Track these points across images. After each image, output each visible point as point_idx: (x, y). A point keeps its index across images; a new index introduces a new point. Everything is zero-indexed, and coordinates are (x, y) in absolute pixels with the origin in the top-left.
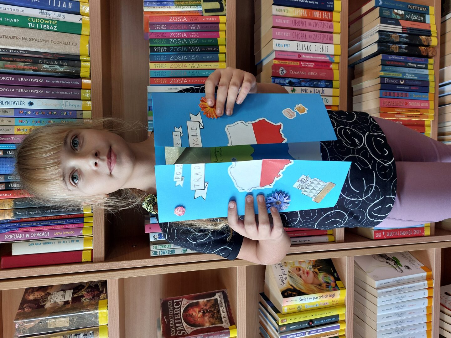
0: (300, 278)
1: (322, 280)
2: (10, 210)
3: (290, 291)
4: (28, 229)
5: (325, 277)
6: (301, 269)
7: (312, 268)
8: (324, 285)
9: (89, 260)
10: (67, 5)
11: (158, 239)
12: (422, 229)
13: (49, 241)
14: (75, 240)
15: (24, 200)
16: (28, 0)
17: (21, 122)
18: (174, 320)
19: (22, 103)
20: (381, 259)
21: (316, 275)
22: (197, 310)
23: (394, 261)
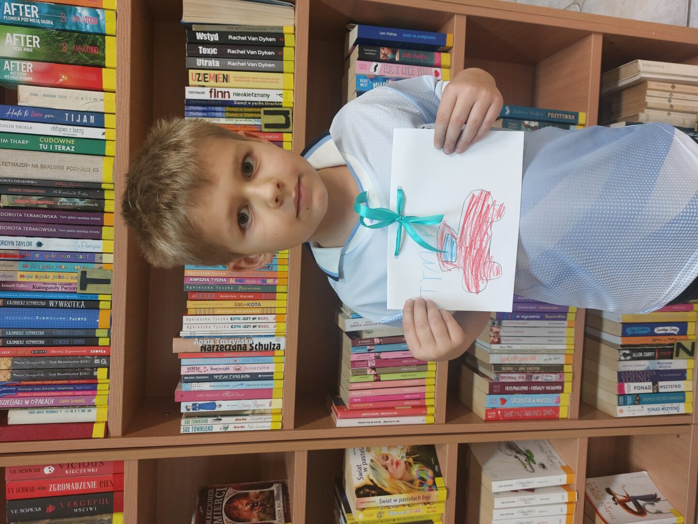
0: (385, 470)
1: (416, 476)
2: (7, 371)
3: (368, 489)
4: (28, 395)
5: (421, 470)
6: (390, 458)
7: (405, 457)
8: (417, 482)
9: (102, 435)
10: (88, 119)
11: (191, 411)
12: (556, 409)
13: (53, 410)
14: (86, 409)
15: (25, 359)
16: (41, 115)
17: (25, 266)
18: (213, 511)
19: (29, 243)
20: (509, 452)
21: (409, 467)
22: (245, 502)
23: (527, 456)
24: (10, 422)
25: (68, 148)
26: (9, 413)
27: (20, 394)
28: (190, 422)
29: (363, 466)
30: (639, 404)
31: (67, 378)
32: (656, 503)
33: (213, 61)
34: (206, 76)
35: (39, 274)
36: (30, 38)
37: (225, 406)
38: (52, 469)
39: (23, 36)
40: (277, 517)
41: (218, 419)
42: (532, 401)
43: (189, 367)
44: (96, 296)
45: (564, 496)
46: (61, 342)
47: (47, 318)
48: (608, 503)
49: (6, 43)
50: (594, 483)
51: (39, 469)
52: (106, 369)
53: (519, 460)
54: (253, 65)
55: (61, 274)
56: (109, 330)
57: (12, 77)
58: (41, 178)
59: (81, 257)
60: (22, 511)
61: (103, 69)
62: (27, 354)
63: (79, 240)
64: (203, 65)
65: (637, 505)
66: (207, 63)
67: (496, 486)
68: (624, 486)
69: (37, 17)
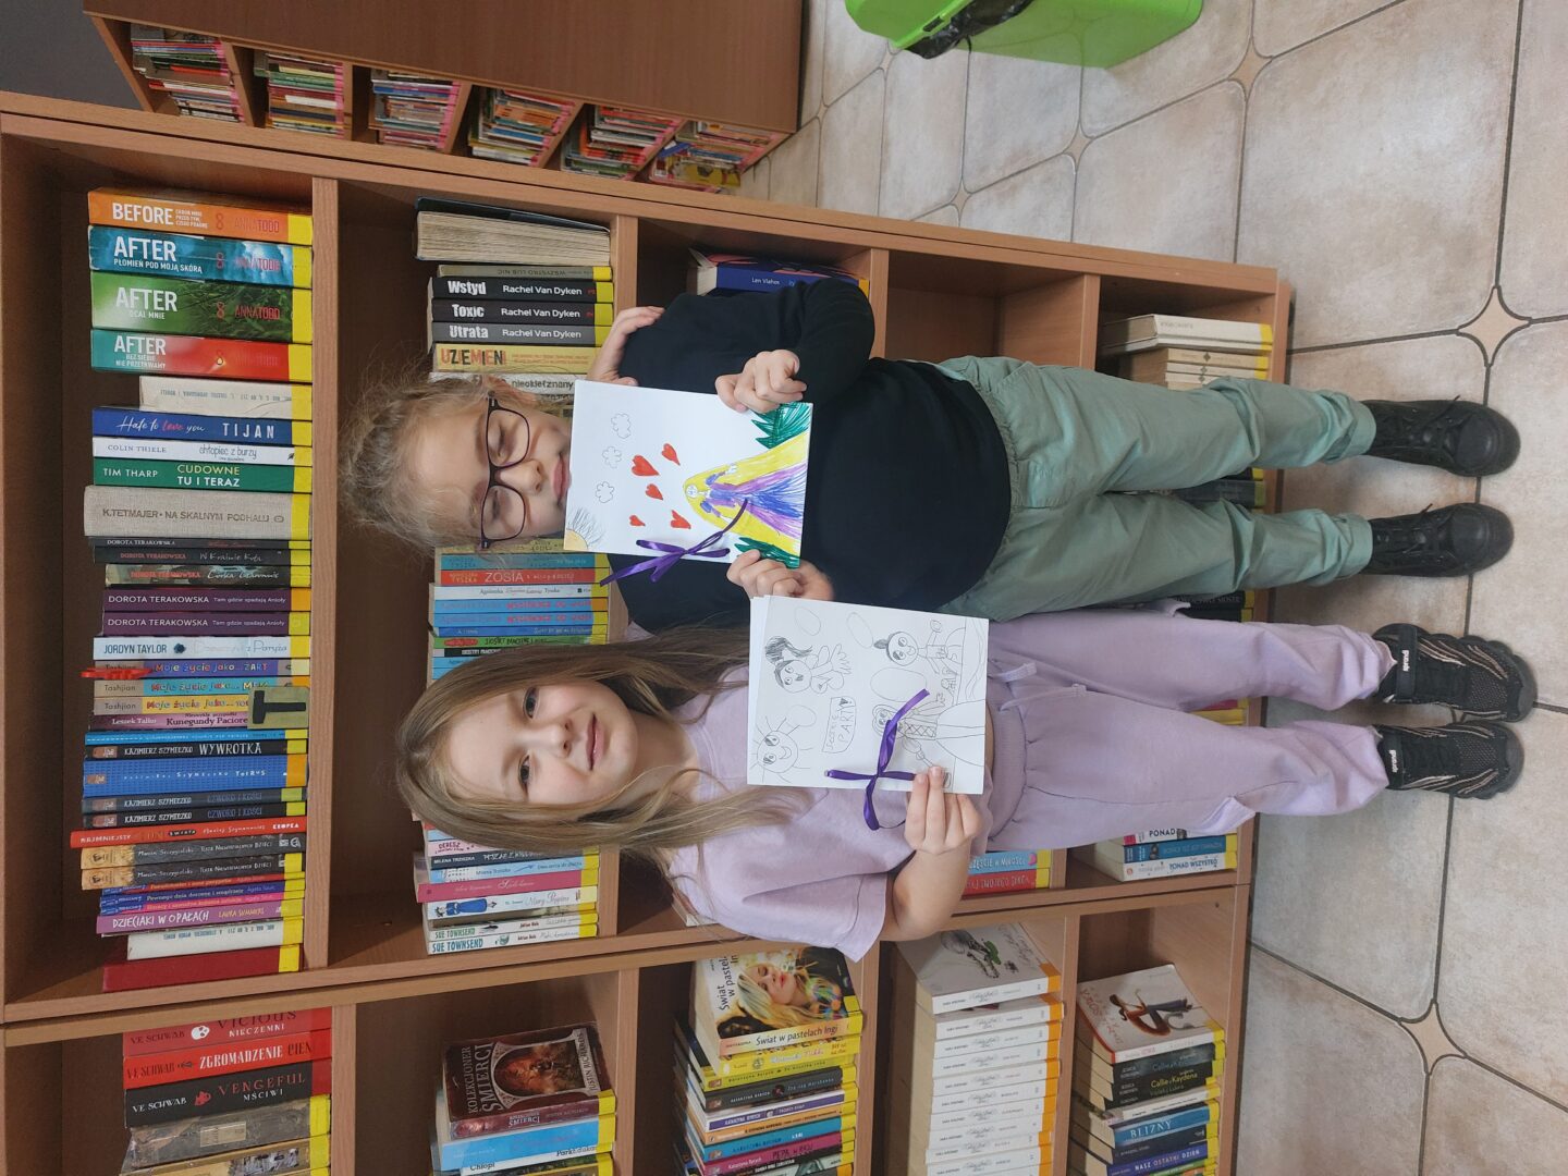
0: (764, 991)
1: (813, 995)
2: (126, 869)
5: (821, 987)
6: (770, 971)
7: (794, 967)
8: (816, 1006)
9: (295, 967)
10: (264, 431)
11: (445, 916)
12: (1032, 873)
13: (208, 930)
14: (265, 925)
15: (157, 846)
16: (180, 428)
17: (156, 688)
18: (475, 1082)
19: (161, 648)
20: (958, 948)
21: (802, 982)
22: (528, 1063)
23: (986, 951)
24: (133, 955)
25: (228, 482)
26: (130, 939)
27: (150, 907)
28: (446, 936)
29: (727, 988)
30: (1157, 859)
31: (233, 875)
32: (1184, 1014)
33: (478, 328)
34: (466, 354)
35: (181, 700)
36: (159, 296)
37: (501, 904)
38: (206, 1031)
39: (147, 292)
40: (586, 1083)
41: (491, 927)
42: (994, 863)
43: (442, 842)
44: (281, 732)
45: (1044, 1012)
46: (220, 814)
47: (197, 774)
48: (1113, 1019)
49: (118, 305)
50: (1092, 989)
51: (183, 1031)
52: (300, 855)
53: (975, 959)
54: (545, 334)
55: (220, 698)
56: (304, 789)
57: (130, 363)
58: (181, 536)
59: (253, 667)
60: (153, 1106)
61: (290, 347)
62: (161, 837)
63: (250, 639)
64: (460, 335)
65: (1156, 1018)
66: (468, 332)
67: (940, 1004)
68: (1138, 991)
69: (174, 260)
